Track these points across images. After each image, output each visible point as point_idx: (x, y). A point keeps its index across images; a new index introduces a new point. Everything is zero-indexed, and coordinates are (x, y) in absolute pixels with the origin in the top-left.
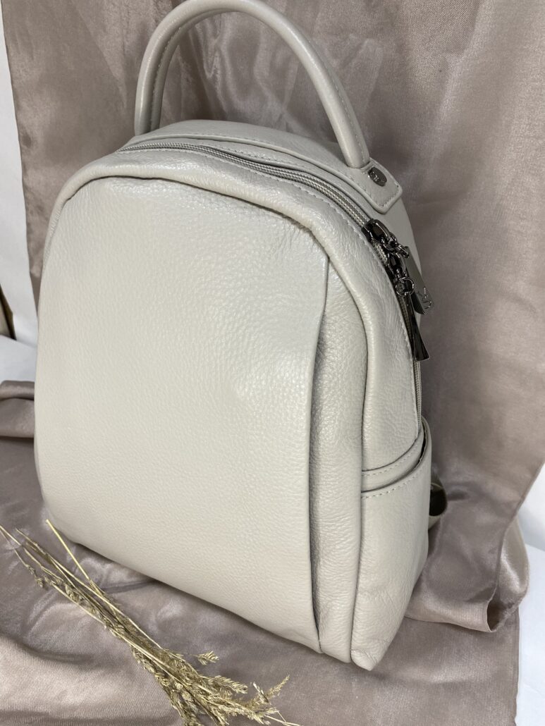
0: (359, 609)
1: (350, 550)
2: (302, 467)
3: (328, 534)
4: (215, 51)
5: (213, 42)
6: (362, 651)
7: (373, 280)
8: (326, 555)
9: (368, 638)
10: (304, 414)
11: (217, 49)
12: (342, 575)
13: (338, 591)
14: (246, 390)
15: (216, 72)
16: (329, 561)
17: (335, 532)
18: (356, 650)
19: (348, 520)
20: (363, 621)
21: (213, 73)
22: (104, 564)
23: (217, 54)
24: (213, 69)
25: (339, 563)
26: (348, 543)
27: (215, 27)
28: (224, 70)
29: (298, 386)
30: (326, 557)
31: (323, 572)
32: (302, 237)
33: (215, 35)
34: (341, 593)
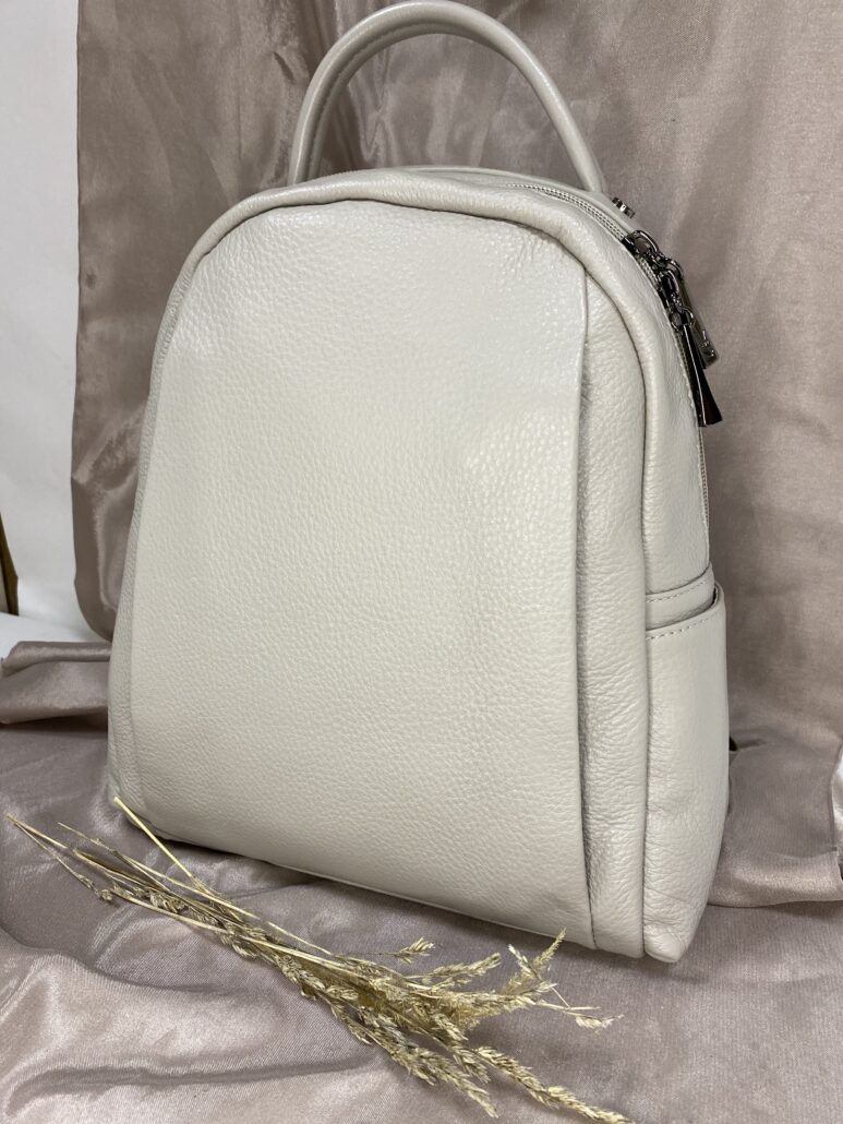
0: (652, 843)
1: (635, 723)
2: (566, 564)
3: (600, 698)
4: (377, 125)
5: (372, 116)
6: (661, 922)
7: (646, 296)
8: (598, 740)
9: (670, 896)
10: (569, 476)
11: (379, 122)
12: (624, 774)
13: (619, 806)
14: (482, 453)
15: (377, 150)
16: (604, 750)
17: (611, 693)
18: (652, 922)
19: (630, 668)
20: (660, 864)
21: (373, 151)
22: (211, 864)
23: (379, 129)
24: (374, 146)
25: (619, 750)
26: (631, 711)
27: (375, 98)
28: (388, 147)
29: (559, 434)
30: (597, 744)
31: (595, 771)
32: (547, 250)
33: (377, 106)
34: (623, 809)
